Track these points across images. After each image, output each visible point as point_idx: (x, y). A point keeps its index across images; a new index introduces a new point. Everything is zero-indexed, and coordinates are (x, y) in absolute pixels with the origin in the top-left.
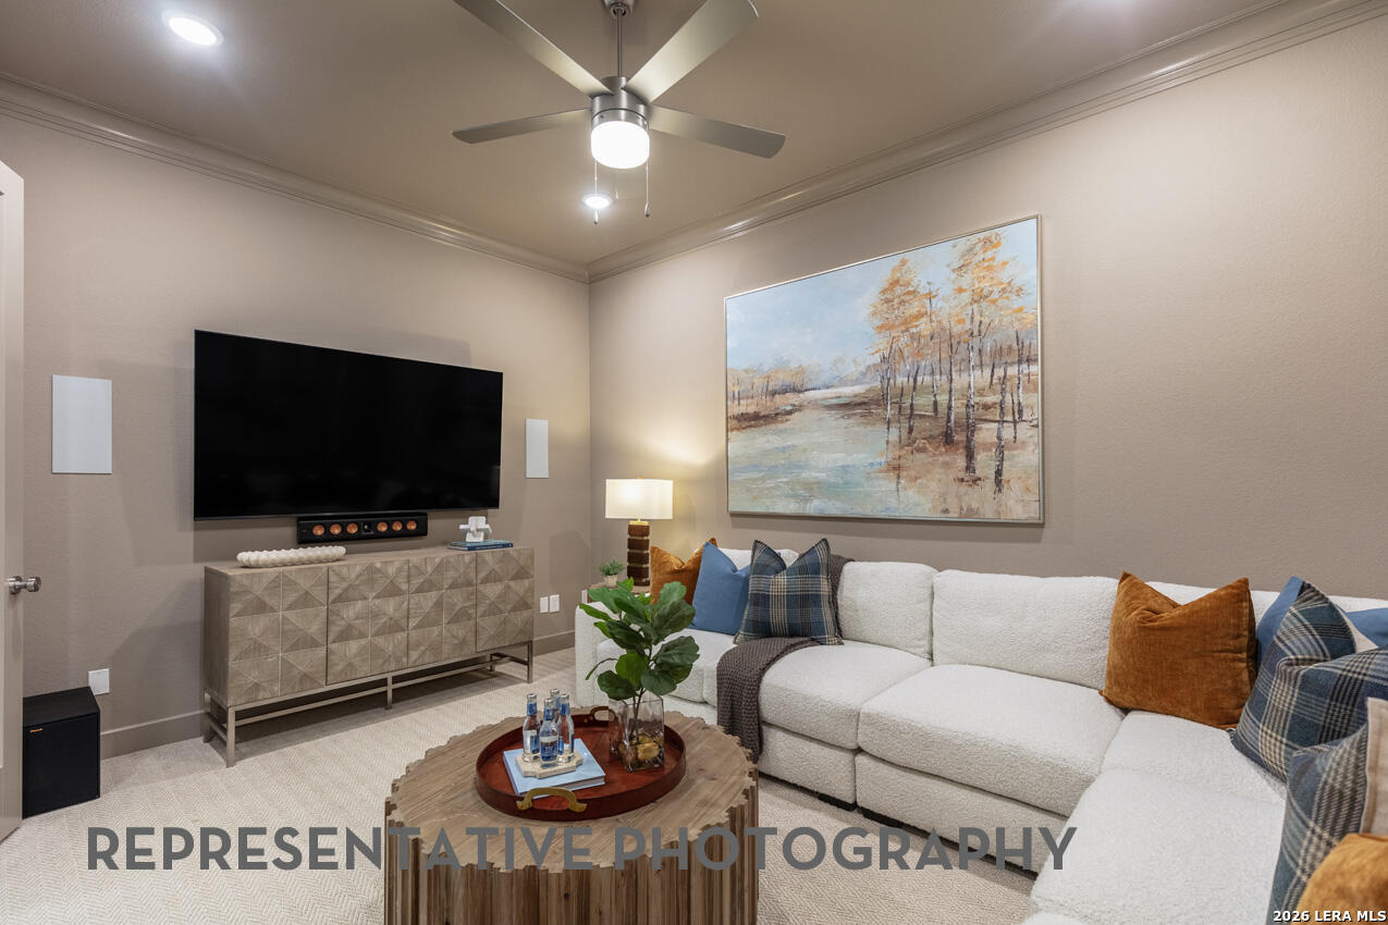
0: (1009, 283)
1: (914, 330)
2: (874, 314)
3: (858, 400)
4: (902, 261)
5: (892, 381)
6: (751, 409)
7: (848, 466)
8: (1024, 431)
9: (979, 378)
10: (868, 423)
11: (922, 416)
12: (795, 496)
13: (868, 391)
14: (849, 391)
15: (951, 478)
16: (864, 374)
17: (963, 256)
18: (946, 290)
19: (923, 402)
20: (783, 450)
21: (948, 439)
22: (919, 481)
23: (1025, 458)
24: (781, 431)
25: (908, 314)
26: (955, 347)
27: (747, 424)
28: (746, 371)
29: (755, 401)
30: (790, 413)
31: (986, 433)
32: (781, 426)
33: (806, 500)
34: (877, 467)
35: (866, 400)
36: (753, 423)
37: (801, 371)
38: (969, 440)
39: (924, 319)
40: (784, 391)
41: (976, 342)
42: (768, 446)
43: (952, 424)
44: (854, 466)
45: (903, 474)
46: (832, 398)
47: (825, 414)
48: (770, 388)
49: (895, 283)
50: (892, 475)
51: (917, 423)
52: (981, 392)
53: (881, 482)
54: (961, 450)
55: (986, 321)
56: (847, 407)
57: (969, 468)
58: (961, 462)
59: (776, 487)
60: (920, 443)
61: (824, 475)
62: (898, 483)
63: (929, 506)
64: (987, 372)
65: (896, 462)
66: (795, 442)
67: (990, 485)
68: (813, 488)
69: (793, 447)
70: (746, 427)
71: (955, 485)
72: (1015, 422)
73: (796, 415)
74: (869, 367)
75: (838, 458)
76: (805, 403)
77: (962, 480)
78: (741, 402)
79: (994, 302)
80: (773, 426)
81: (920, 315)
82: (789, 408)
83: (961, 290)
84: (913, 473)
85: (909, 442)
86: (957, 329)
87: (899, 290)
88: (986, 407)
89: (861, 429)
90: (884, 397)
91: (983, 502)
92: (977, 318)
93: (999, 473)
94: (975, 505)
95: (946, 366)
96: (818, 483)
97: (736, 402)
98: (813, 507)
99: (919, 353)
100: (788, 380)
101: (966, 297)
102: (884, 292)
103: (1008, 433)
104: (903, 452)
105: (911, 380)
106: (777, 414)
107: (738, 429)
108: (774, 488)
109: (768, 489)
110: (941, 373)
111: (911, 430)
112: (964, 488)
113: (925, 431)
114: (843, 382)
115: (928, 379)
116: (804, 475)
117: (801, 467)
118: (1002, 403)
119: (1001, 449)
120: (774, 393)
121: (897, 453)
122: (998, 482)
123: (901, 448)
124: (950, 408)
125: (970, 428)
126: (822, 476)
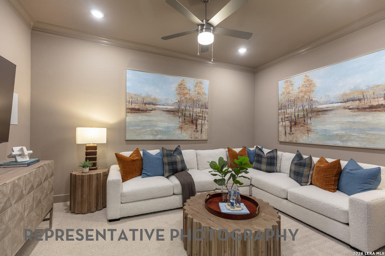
0: (204, 92)
1: (185, 96)
2: (176, 90)
3: (171, 110)
4: (183, 79)
5: (180, 107)
6: (137, 107)
7: (169, 127)
8: (206, 122)
9: (198, 110)
10: (174, 117)
11: (187, 116)
12: (153, 134)
13: (175, 108)
14: (169, 107)
15: (193, 130)
16: (174, 104)
17: (196, 84)
18: (193, 90)
19: (187, 113)
20: (149, 121)
21: (192, 122)
22: (186, 131)
23: (205, 127)
24: (148, 115)
25: (185, 92)
26: (195, 102)
27: (135, 112)
28: (135, 95)
29: (138, 105)
30: (151, 110)
31: (199, 121)
32: (148, 114)
33: (156, 135)
34: (176, 127)
35: (174, 110)
36: (137, 111)
37: (155, 99)
38: (196, 123)
39: (188, 95)
40: (149, 104)
41: (198, 102)
42: (143, 119)
43: (193, 119)
44: (170, 127)
45: (183, 129)
46: (165, 108)
47: (163, 112)
48: (144, 102)
49: (182, 84)
50: (180, 129)
51: (186, 118)
52: (199, 113)
53: (178, 131)
54: (195, 125)
55: (200, 99)
56: (169, 111)
57: (196, 128)
58: (195, 127)
59: (146, 132)
60: (186, 122)
61: (162, 129)
62: (181, 131)
63: (188, 137)
64: (200, 109)
65: (181, 126)
66: (153, 119)
67: (200, 132)
68: (158, 132)
69: (152, 120)
70: (134, 113)
71: (193, 132)
72: (204, 120)
73: (153, 111)
74: (175, 103)
75: (166, 124)
76: (156, 108)
77: (195, 131)
78: (133, 104)
79: (201, 95)
80: (145, 114)
81: (187, 94)
82: (151, 109)
83: (195, 91)
84: (185, 129)
85: (184, 122)
86: (194, 99)
87: (182, 86)
88: (200, 116)
89: (173, 117)
90: (179, 110)
91: (198, 136)
92: (198, 98)
93: (201, 130)
94: (197, 136)
95: (192, 106)
96: (160, 131)
97: (130, 104)
98: (158, 137)
99: (187, 102)
100: (151, 101)
101: (196, 92)
102: (179, 85)
103: (203, 122)
104: (183, 124)
105: (185, 108)
106: (146, 110)
107: (131, 113)
108: (144, 132)
109: (142, 132)
110: (191, 108)
111: (185, 119)
112: (195, 133)
113: (187, 120)
114: (168, 105)
115: (188, 108)
116: (155, 128)
117: (155, 126)
118: (202, 116)
119: (202, 125)
120: (145, 104)
121: (181, 124)
122: (201, 132)
123: (182, 123)
124: (193, 115)
125: (197, 120)
126: (161, 129)
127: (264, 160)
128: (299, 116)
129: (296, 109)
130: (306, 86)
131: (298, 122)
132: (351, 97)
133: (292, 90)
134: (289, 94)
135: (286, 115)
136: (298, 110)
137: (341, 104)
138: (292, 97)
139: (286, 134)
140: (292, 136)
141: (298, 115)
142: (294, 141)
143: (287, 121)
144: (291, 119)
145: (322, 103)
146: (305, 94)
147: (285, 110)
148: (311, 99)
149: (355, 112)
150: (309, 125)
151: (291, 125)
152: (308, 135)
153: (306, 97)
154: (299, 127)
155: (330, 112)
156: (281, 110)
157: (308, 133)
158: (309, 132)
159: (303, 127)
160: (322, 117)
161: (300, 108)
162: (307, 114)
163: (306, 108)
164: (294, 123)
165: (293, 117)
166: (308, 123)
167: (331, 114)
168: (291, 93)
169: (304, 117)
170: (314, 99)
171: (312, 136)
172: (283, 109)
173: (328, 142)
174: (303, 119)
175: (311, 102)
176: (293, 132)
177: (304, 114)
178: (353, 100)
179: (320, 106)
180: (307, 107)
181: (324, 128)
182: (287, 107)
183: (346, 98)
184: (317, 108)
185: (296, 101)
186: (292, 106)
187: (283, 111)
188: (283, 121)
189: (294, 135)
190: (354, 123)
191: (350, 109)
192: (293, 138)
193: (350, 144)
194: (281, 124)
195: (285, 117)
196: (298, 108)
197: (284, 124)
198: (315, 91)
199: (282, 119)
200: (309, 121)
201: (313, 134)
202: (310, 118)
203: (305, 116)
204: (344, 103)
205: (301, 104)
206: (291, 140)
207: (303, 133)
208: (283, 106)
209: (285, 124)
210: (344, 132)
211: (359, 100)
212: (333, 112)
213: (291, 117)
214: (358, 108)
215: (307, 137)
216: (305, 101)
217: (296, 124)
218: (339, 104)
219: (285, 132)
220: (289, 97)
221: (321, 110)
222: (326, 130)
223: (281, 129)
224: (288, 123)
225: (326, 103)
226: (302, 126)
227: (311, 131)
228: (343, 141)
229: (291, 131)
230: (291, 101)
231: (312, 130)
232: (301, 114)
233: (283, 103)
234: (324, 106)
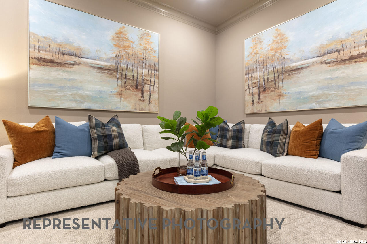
0: (153, 48)
1: (127, 51)
2: (113, 39)
3: (105, 68)
4: (123, 26)
5: (119, 65)
6: (48, 57)
7: (101, 91)
8: (155, 89)
9: (145, 71)
10: (110, 77)
11: (129, 79)
12: (76, 101)
13: (111, 65)
14: (103, 64)
15: (137, 99)
16: (109, 59)
17: (141, 35)
18: (137, 42)
19: (130, 75)
20: (69, 80)
21: (136, 87)
22: (128, 99)
23: (155, 96)
24: (68, 72)
25: (125, 44)
26: (140, 61)
27: (46, 64)
28: (45, 38)
29: (51, 54)
30: (73, 65)
31: (147, 87)
32: (67, 69)
33: (81, 102)
34: (113, 93)
35: (109, 68)
36: (49, 64)
37: (79, 48)
38: (142, 89)
39: (130, 49)
40: (70, 55)
41: (144, 61)
42: (59, 77)
43: (138, 83)
44: (104, 91)
45: (123, 96)
46: (95, 64)
47: (92, 69)
48: (61, 51)
49: (121, 33)
50: (119, 96)
51: (127, 81)
52: (145, 76)
53: (115, 98)
54: (140, 91)
55: (147, 56)
56: (102, 69)
57: (142, 97)
58: (140, 95)
59: (64, 96)
60: (128, 87)
61: (91, 93)
62: (121, 99)
63: (131, 107)
64: (147, 70)
65: (120, 92)
66: (76, 78)
67: (147, 102)
68: (84, 98)
69: (74, 80)
70: (44, 65)
71: (138, 102)
72: (153, 86)
73: (76, 67)
74: (111, 57)
75: (98, 88)
76: (81, 63)
77: (140, 100)
78: (41, 52)
79: (149, 52)
80: (63, 68)
81: (129, 47)
82: (73, 63)
83: (141, 45)
84: (126, 96)
85: (125, 86)
86: (140, 56)
87: (122, 36)
88: (147, 80)
89: (108, 78)
90: (117, 69)
91: (145, 107)
92: (145, 54)
93: (150, 99)
94: (144, 108)
95: (136, 65)
96: (88, 96)
97: (37, 51)
98: (85, 106)
99: (128, 58)
100: (72, 50)
101: (142, 47)
102: (117, 33)
103: (152, 88)
104: (123, 89)
105: (126, 66)
106: (65, 64)
107: (38, 65)
108: (62, 96)
109: (58, 96)
110: (135, 67)
111: (125, 82)
112: (141, 102)
113: (130, 83)
114: (100, 59)
115: (131, 67)
116: (80, 92)
117: (79, 89)
118: (150, 80)
119: (150, 92)
120: (64, 54)
121: (121, 89)
122: (149, 101)
123: (122, 88)
124: (137, 78)
125: (143, 86)
126: (90, 93)
127: (230, 134)
128: (269, 79)
129: (265, 71)
130: (278, 42)
131: (268, 87)
132: (329, 48)
133: (261, 49)
134: (258, 55)
135: (254, 80)
136: (267, 72)
137: (318, 58)
138: (261, 57)
139: (253, 103)
140: (261, 104)
141: (268, 78)
142: (264, 111)
143: (256, 87)
144: (260, 85)
145: (296, 61)
146: (276, 52)
147: (253, 75)
148: (283, 57)
149: (333, 66)
150: (280, 88)
151: (260, 91)
152: (279, 101)
153: (277, 55)
154: (268, 93)
155: (304, 70)
156: (248, 75)
157: (279, 99)
158: (281, 98)
159: (273, 93)
160: (296, 77)
161: (270, 70)
162: (278, 76)
163: (277, 69)
164: (263, 89)
165: (262, 82)
166: (279, 86)
167: (305, 72)
168: (259, 52)
169: (275, 80)
170: (286, 57)
171: (285, 102)
172: (250, 74)
173: (303, 106)
174: (273, 82)
175: (283, 61)
176: (261, 100)
177: (275, 76)
178: (331, 52)
179: (294, 65)
180: (278, 67)
181: (297, 90)
182: (255, 70)
183: (322, 52)
184: (289, 67)
185: (265, 62)
186: (261, 68)
187: (250, 75)
188: (250, 89)
189: (263, 103)
190: (332, 79)
191: (327, 63)
192: (262, 106)
193: (327, 106)
194: (248, 92)
195: (252, 83)
196: (267, 70)
197: (251, 91)
198: (288, 47)
199: (248, 86)
200: (281, 84)
201: (285, 100)
202: (282, 80)
203: (276, 78)
204: (321, 57)
205: (271, 65)
206: (259, 110)
207: (274, 100)
208: (250, 69)
209: (253, 92)
210: (320, 92)
211: (338, 51)
212: (308, 69)
213: (260, 81)
214: (337, 61)
215: (279, 104)
216: (276, 60)
217: (265, 89)
218: (315, 59)
219: (253, 101)
220: (257, 58)
221: (294, 68)
222: (300, 93)
223: (248, 98)
224: (256, 90)
225: (300, 59)
226: (272, 91)
227: (283, 96)
228: (319, 103)
229: (259, 99)
230: (260, 62)
231: (284, 94)
232: (271, 77)
233: (250, 66)
234: (297, 64)
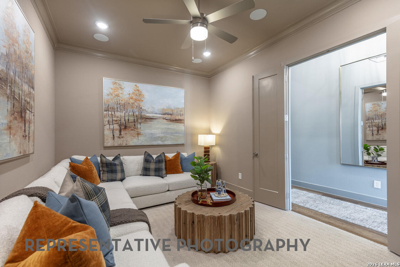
8: (32, 117)
62: (10, 137)
67: (28, 138)
71: (22, 139)
91: (26, 146)
93: (29, 133)
128: (130, 120)
129: (126, 113)
130: (136, 95)
131: (128, 126)
132: (167, 112)
133: (122, 94)
134: (118, 97)
135: (114, 118)
136: (128, 115)
137: (162, 115)
138: (122, 101)
139: (114, 138)
140: (122, 139)
141: (128, 119)
142: (124, 145)
143: (116, 124)
144: (121, 123)
145: (150, 113)
146: (135, 102)
147: (113, 113)
148: (140, 107)
149: (169, 122)
150: (139, 129)
151: (120, 128)
152: (138, 138)
153: (136, 104)
154: (129, 131)
155: (154, 120)
156: (107, 112)
157: (138, 136)
158: (139, 136)
159: (133, 131)
160: (150, 123)
161: (130, 114)
162: (137, 120)
163: (136, 114)
164: (124, 127)
165: (123, 121)
166: (138, 127)
167: (155, 122)
168: (120, 96)
169: (134, 122)
170: (143, 108)
171: (142, 139)
172: (110, 111)
173: (154, 142)
174: (133, 124)
175: (141, 110)
176: (122, 136)
177: (134, 119)
178: (168, 114)
179: (148, 115)
180: (137, 113)
181: (151, 132)
182: (116, 110)
183: (164, 113)
184: (145, 115)
185: (126, 106)
186: (122, 110)
187: (110, 113)
188: (110, 124)
189: (124, 139)
190: (168, 129)
191: (166, 120)
192: (123, 141)
193: (167, 143)
194: (107, 127)
195: (113, 120)
196: (128, 113)
197: (112, 127)
198: (144, 101)
199: (108, 122)
200: (139, 126)
201: (142, 137)
202: (140, 123)
203: (135, 121)
204: (163, 115)
205: (131, 110)
206: (120, 144)
207: (133, 136)
208: (110, 107)
209: (113, 128)
210: (163, 135)
211: (171, 115)
212: (157, 120)
213: (121, 120)
214: (170, 120)
215: (137, 140)
216: (136, 107)
217: (126, 127)
218: (160, 115)
219: (114, 136)
220: (118, 100)
221: (149, 117)
222: (152, 134)
223: (107, 133)
224: (116, 127)
225: (152, 113)
226: (132, 130)
227: (140, 134)
228: (162, 141)
229: (120, 134)
230: (121, 104)
231: (142, 134)
232: (131, 119)
233: (110, 104)
234: (151, 115)
